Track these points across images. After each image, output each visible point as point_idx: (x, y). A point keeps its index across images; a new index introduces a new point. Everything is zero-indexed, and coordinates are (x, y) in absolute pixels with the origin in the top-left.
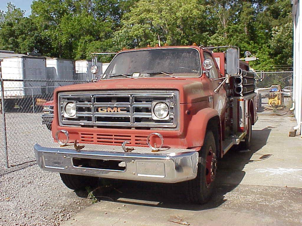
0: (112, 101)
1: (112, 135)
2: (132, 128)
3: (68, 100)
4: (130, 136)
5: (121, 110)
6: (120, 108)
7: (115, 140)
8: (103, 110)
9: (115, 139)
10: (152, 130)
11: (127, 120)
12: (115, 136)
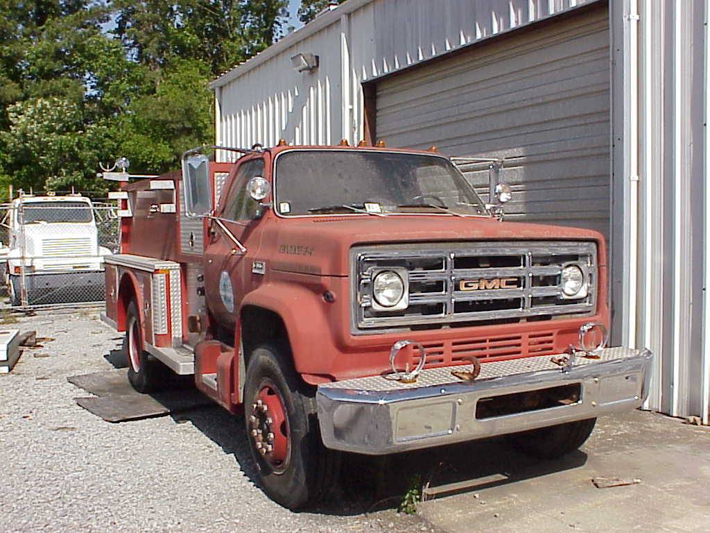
0: (482, 265)
1: (485, 341)
2: (521, 321)
3: (378, 265)
4: (519, 338)
5: (507, 284)
6: (505, 280)
7: (491, 350)
8: (470, 285)
9: (490, 348)
10: (555, 319)
11: (516, 303)
12: (491, 340)
